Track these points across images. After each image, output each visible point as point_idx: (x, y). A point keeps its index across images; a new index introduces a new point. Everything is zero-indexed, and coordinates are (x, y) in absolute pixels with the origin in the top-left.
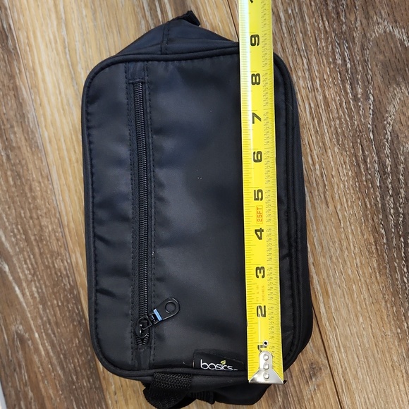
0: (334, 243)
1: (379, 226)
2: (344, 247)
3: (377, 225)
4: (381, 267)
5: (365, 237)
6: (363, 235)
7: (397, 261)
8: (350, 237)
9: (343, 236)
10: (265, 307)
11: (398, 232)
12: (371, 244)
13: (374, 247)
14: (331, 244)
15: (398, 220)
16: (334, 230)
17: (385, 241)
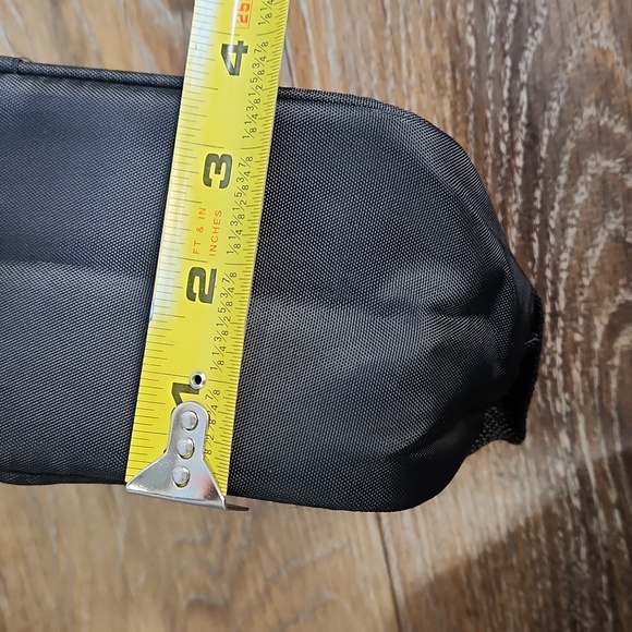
0: (368, 60)
1: (465, 29)
2: (389, 72)
3: (460, 27)
4: (459, 118)
5: (434, 51)
6: (430, 46)
7: (492, 107)
8: (404, 49)
9: (388, 46)
10: (214, 272)
11: (503, 45)
12: (443, 67)
13: (448, 75)
14: (362, 61)
15: (505, 18)
16: (371, 32)
17: (473, 62)
